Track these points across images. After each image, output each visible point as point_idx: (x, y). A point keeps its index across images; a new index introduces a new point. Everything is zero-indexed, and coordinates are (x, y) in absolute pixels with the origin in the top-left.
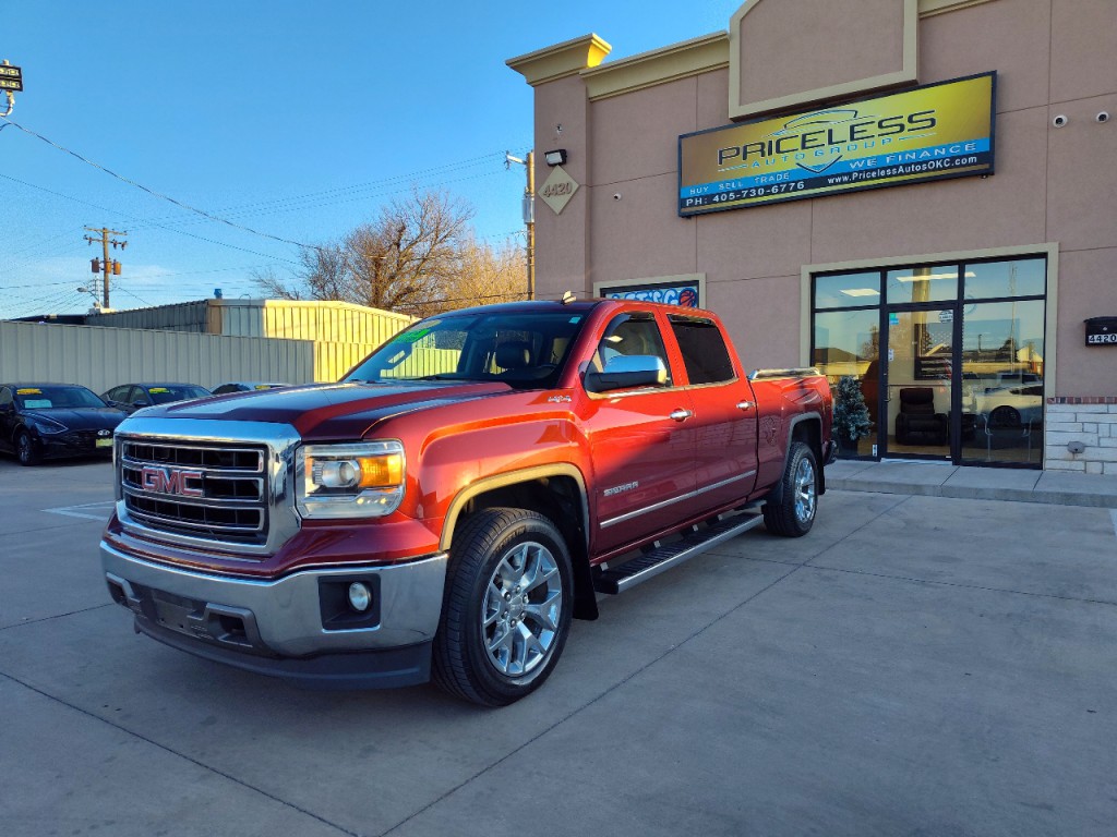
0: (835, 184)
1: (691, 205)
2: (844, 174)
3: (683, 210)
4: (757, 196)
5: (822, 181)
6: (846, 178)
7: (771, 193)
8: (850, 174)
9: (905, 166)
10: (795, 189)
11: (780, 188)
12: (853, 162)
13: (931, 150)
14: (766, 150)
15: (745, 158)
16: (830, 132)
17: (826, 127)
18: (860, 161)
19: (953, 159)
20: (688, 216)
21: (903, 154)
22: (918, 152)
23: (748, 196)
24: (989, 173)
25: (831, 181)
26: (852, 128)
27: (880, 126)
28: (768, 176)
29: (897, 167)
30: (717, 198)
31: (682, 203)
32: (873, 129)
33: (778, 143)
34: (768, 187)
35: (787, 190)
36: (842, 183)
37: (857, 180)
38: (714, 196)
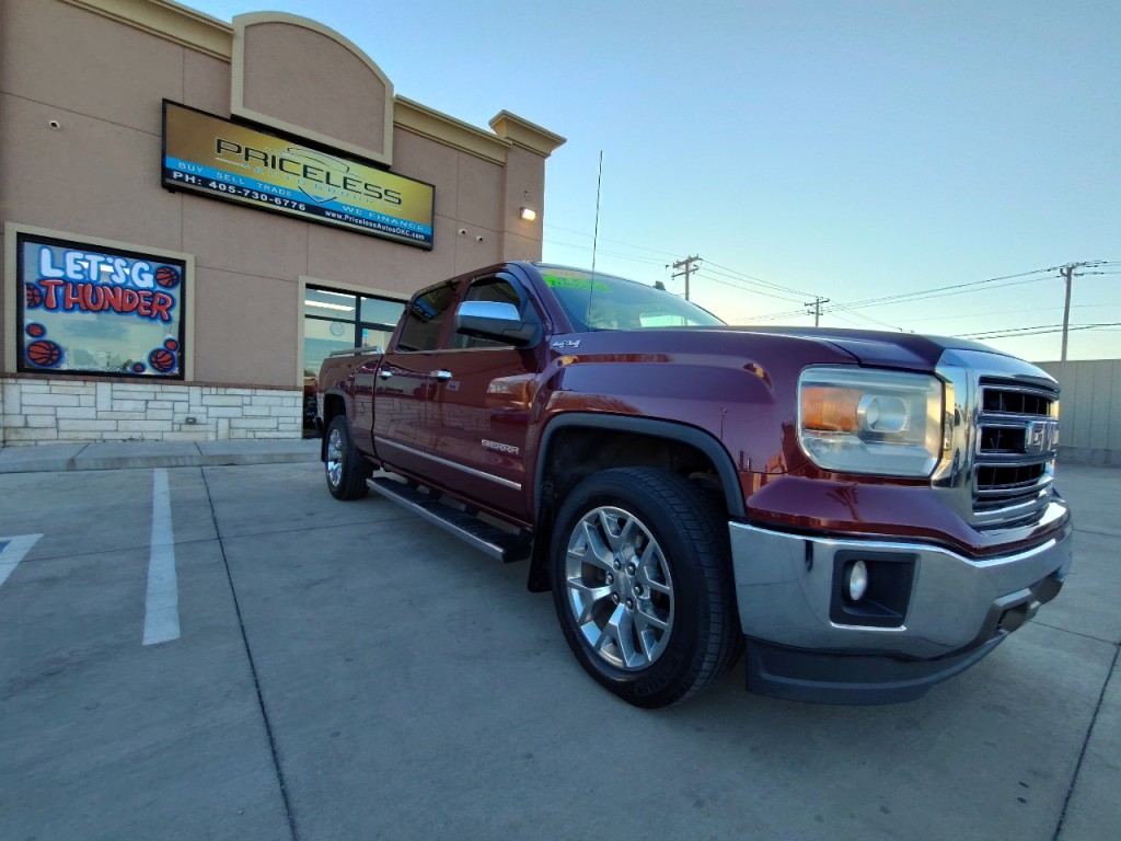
0: (331, 217)
1: (179, 179)
2: (340, 213)
3: (169, 181)
4: (259, 200)
5: (320, 211)
6: (340, 217)
7: (274, 203)
8: (343, 215)
9: (382, 224)
10: (297, 208)
11: (283, 203)
12: (346, 206)
13: (399, 220)
14: (270, 161)
15: (247, 159)
16: (328, 174)
17: (326, 169)
18: (351, 207)
19: (411, 232)
20: (172, 189)
21: (381, 215)
22: (391, 218)
23: (250, 196)
24: (428, 249)
25: (328, 213)
26: (345, 179)
27: (366, 185)
28: (272, 186)
29: (377, 223)
30: (213, 185)
31: (166, 173)
32: (361, 187)
33: (281, 161)
34: (271, 197)
35: (289, 206)
36: (336, 218)
37: (347, 221)
38: (211, 181)
